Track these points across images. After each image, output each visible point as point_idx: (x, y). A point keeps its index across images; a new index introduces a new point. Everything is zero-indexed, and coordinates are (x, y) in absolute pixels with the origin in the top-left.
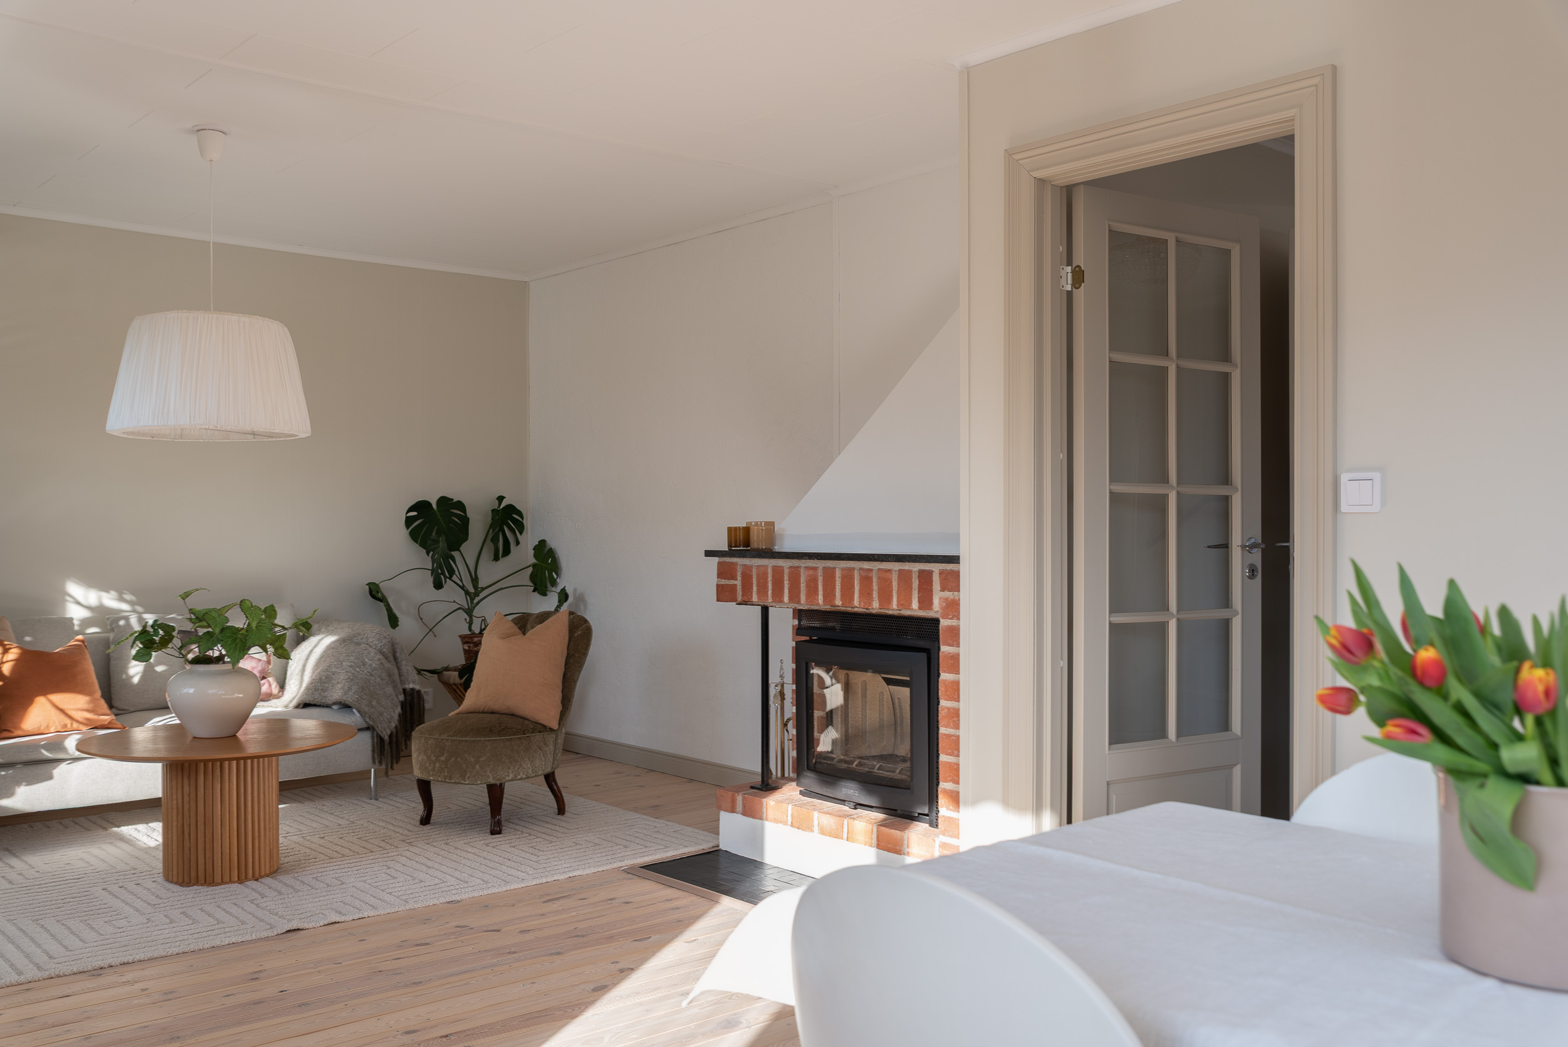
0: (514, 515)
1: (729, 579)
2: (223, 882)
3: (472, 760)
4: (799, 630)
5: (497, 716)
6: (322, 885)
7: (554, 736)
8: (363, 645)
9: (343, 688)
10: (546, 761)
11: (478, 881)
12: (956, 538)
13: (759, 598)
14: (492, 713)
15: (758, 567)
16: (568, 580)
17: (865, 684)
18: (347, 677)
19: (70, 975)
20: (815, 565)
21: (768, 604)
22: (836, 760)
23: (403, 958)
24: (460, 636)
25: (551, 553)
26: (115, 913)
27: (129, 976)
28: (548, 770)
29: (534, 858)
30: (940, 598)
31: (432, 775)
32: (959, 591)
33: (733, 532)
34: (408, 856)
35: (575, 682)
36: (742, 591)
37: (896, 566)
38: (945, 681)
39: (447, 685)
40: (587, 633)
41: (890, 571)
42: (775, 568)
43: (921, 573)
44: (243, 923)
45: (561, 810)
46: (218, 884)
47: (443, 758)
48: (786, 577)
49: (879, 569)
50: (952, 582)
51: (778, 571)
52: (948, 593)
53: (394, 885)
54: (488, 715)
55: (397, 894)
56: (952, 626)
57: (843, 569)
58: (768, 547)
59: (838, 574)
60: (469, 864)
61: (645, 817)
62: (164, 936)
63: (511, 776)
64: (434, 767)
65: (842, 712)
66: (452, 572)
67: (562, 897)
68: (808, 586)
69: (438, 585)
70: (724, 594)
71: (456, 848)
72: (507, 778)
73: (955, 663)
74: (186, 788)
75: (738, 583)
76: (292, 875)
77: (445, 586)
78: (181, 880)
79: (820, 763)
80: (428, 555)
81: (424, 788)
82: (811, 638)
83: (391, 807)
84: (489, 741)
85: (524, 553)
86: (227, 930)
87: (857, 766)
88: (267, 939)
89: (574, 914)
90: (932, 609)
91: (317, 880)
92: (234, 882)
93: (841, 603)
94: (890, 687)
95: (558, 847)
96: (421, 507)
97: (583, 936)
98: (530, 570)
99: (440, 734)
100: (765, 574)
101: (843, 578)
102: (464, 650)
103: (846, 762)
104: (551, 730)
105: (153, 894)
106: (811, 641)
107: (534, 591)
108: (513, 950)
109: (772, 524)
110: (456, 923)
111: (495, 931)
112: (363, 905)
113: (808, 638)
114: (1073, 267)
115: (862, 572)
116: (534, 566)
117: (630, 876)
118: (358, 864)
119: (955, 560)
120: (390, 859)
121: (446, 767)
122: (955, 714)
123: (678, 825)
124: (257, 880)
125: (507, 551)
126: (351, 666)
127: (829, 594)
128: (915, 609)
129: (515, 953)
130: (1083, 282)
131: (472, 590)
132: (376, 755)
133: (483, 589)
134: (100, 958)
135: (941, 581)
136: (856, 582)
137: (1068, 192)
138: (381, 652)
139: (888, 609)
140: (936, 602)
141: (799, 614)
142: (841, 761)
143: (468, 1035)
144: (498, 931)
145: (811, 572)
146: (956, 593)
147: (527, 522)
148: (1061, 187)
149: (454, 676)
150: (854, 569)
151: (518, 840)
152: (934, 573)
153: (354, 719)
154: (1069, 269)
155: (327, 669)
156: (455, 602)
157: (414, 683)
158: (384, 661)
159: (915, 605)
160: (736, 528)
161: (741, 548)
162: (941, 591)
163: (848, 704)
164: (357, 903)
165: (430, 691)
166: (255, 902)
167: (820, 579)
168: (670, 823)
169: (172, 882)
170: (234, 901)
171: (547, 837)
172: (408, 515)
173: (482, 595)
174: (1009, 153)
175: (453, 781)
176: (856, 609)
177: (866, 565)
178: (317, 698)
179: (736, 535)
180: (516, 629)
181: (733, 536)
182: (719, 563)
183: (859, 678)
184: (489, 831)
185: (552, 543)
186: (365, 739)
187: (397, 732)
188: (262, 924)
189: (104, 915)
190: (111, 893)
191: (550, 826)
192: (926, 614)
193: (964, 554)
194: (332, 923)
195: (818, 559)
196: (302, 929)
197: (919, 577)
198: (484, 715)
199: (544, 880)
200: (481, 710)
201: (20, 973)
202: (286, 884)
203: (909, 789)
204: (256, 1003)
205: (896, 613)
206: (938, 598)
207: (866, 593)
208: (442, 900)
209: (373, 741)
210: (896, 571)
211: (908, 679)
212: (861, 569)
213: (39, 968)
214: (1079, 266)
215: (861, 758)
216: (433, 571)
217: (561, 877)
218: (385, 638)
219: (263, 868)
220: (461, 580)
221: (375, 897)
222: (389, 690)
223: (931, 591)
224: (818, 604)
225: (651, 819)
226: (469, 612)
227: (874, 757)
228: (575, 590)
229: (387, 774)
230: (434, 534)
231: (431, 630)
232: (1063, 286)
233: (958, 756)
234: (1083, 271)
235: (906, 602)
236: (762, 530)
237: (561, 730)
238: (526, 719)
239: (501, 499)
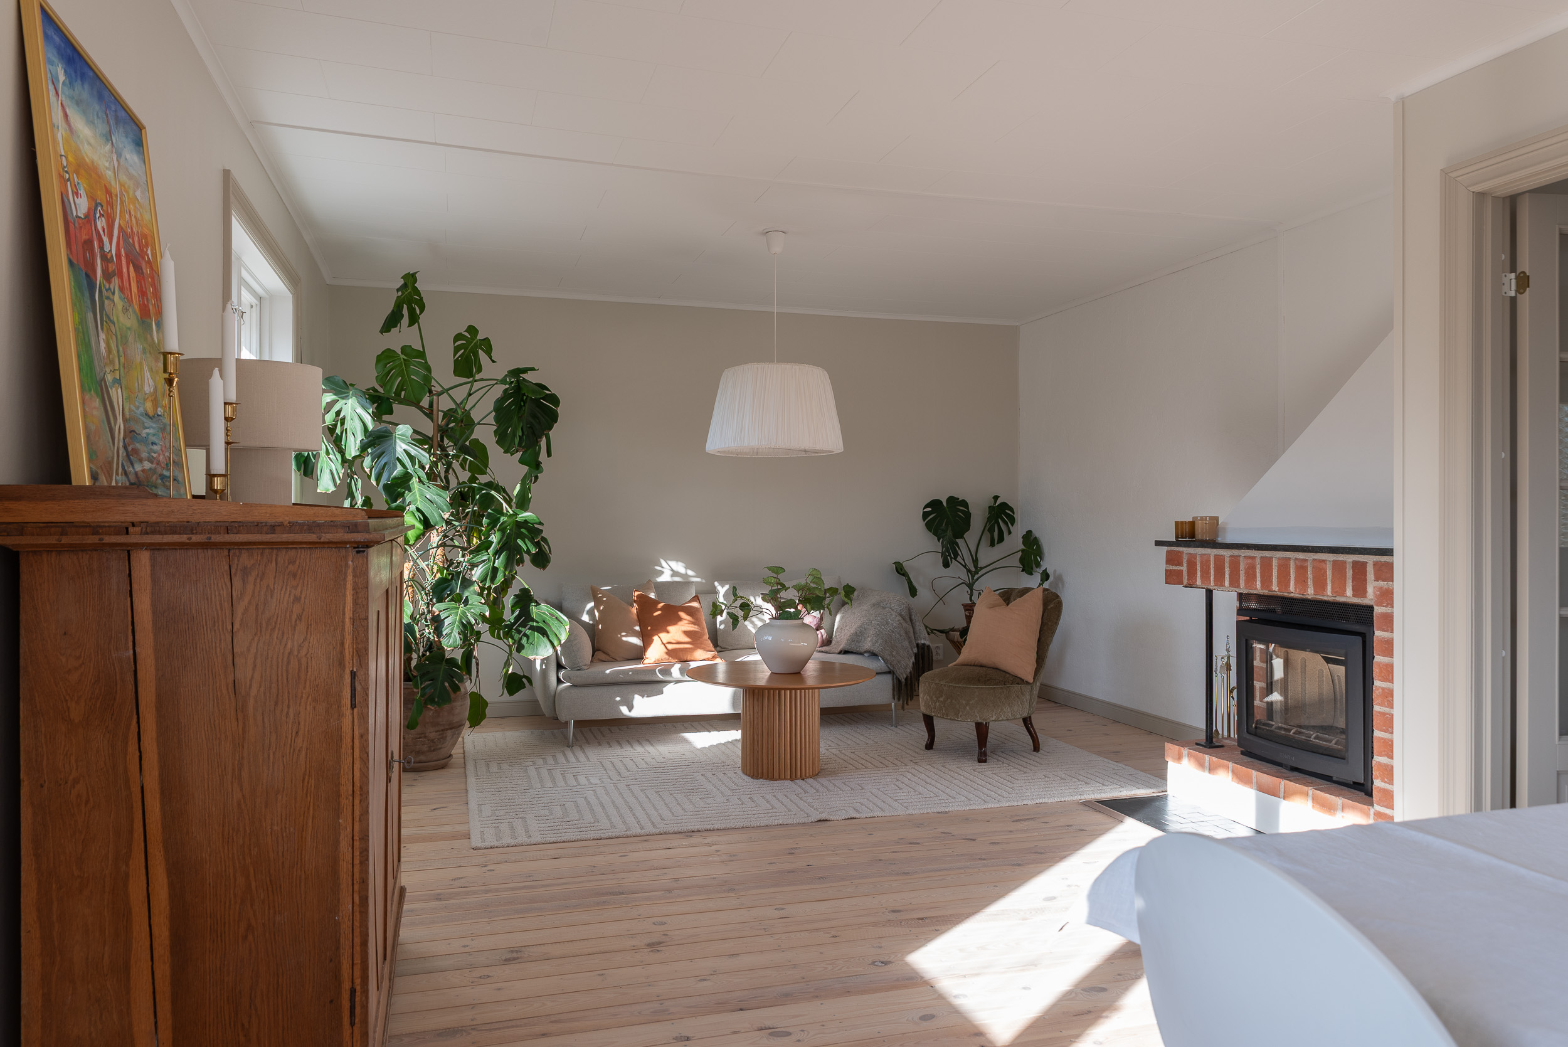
0: (1006, 511)
1: (1176, 565)
2: (779, 779)
3: (964, 702)
4: (1241, 611)
5: (984, 669)
6: (848, 788)
7: (1029, 687)
8: (887, 609)
9: (871, 641)
10: (1023, 707)
11: (963, 798)
12: (1390, 532)
13: (1203, 582)
14: (981, 666)
15: (1202, 555)
16: (1049, 563)
17: (1304, 662)
18: (875, 632)
19: (672, 833)
20: (1253, 555)
21: (1212, 588)
22: (1274, 727)
23: (898, 852)
24: (963, 605)
25: (1036, 541)
26: (707, 793)
27: (709, 840)
28: (1025, 715)
29: (1010, 784)
30: (1374, 587)
31: (934, 712)
32: (1393, 581)
33: (1180, 525)
34: (913, 772)
35: (1048, 645)
36: (1188, 576)
37: (1330, 557)
38: (1379, 664)
39: (952, 642)
40: (1059, 606)
41: (1324, 561)
42: (1217, 557)
43: (1355, 564)
44: (789, 810)
45: (1036, 748)
46: (776, 780)
47: (942, 699)
48: (1227, 565)
49: (1314, 560)
50: (1386, 572)
51: (1219, 560)
52: (1382, 583)
53: (899, 794)
54: (977, 667)
55: (900, 801)
56: (1386, 613)
57: (1279, 559)
58: (1211, 538)
59: (1275, 563)
60: (958, 784)
61: (1106, 760)
62: (736, 813)
63: (994, 717)
64: (935, 705)
65: (1281, 685)
66: (956, 555)
67: (1028, 819)
68: (1246, 573)
69: (946, 565)
70: (1172, 578)
71: (950, 770)
72: (991, 719)
73: (1388, 648)
74: (756, 707)
75: (1184, 568)
76: (828, 778)
77: (952, 566)
78: (752, 774)
79: (1260, 728)
80: (939, 541)
81: (929, 721)
82: (1251, 618)
83: (906, 734)
84: (977, 688)
85: (1014, 541)
86: (777, 814)
87: (1294, 733)
88: (804, 824)
89: (1036, 834)
90: (1366, 597)
91: (845, 784)
92: (787, 779)
93: (1277, 588)
94: (1329, 665)
95: (1030, 778)
96: (935, 504)
97: (1041, 853)
98: (1020, 554)
99: (940, 681)
100: (1208, 561)
101: (1279, 566)
102: (966, 615)
103: (1285, 729)
104: (1027, 683)
105: (733, 782)
106: (1251, 621)
107: (1022, 571)
108: (983, 857)
109: (1217, 519)
110: (941, 830)
111: (971, 840)
112: (875, 807)
113: (1248, 618)
114: (1518, 273)
115: (1297, 562)
116: (1023, 551)
117: (1087, 808)
118: (876, 775)
119: (1389, 552)
120: (900, 773)
121: (944, 706)
122: (1389, 695)
123: (1133, 770)
124: (803, 779)
125: (1001, 539)
126: (878, 624)
127: (1267, 581)
128: (1349, 596)
129: (984, 859)
130: (1528, 287)
131: (973, 569)
132: (895, 693)
133: (981, 568)
134: (693, 824)
135: (1374, 571)
136: (1291, 571)
137: (1512, 204)
138: (901, 615)
139: (1323, 596)
140: (1370, 590)
141: (1241, 597)
142: (1280, 728)
143: (938, 921)
144: (974, 840)
145: (1249, 561)
146: (1391, 583)
147: (1018, 516)
148: (1504, 198)
149: (956, 635)
150: (1289, 559)
151: (999, 769)
152: (1368, 564)
153: (879, 664)
154: (1513, 275)
155: (861, 626)
156: (959, 578)
157: (925, 640)
158: (902, 621)
159: (1349, 592)
160: (1182, 522)
161: (1187, 539)
162: (1375, 581)
163: (1288, 678)
164: (871, 805)
165: (938, 645)
166: (800, 796)
167: (1258, 568)
168: (1127, 767)
169: (746, 774)
170: (785, 793)
171: (1023, 769)
172: (925, 510)
173: (981, 573)
174: (1445, 173)
175: (949, 718)
176: (1292, 595)
177: (1301, 555)
178: (854, 648)
179: (1182, 528)
180: (1001, 601)
181: (1180, 529)
182: (1168, 552)
183: (1298, 655)
184: (977, 759)
185: (1037, 533)
186: (887, 680)
187: (911, 676)
188: (802, 813)
189: (700, 794)
190: (706, 778)
191: (1026, 760)
192: (1361, 602)
193: (1397, 548)
194: (851, 818)
195: (1255, 550)
196: (829, 821)
197: (1352, 567)
198: (975, 668)
199: (1015, 804)
200: (973, 663)
201: (642, 828)
202: (822, 785)
203: (1344, 759)
204: (789, 872)
205: (1331, 599)
206: (1372, 588)
207: (1302, 580)
208: (934, 810)
209: (893, 682)
210: (1330, 561)
211: (1344, 658)
212: (1296, 559)
213: (654, 826)
214: (1524, 273)
215: (1300, 727)
216: (942, 554)
217: (1030, 803)
218: (904, 604)
219: (808, 771)
220: (964, 560)
221: (884, 802)
222: (906, 644)
223: (1365, 580)
224: (1256, 589)
225: (1111, 762)
226: (970, 586)
227: (1314, 728)
228: (1055, 571)
229: (903, 708)
230: (944, 525)
231: (941, 599)
232: (1506, 293)
233: (1392, 733)
234: (1528, 276)
235: (1340, 589)
236: (1206, 524)
237: (1036, 684)
238: (1007, 673)
239: (996, 498)
